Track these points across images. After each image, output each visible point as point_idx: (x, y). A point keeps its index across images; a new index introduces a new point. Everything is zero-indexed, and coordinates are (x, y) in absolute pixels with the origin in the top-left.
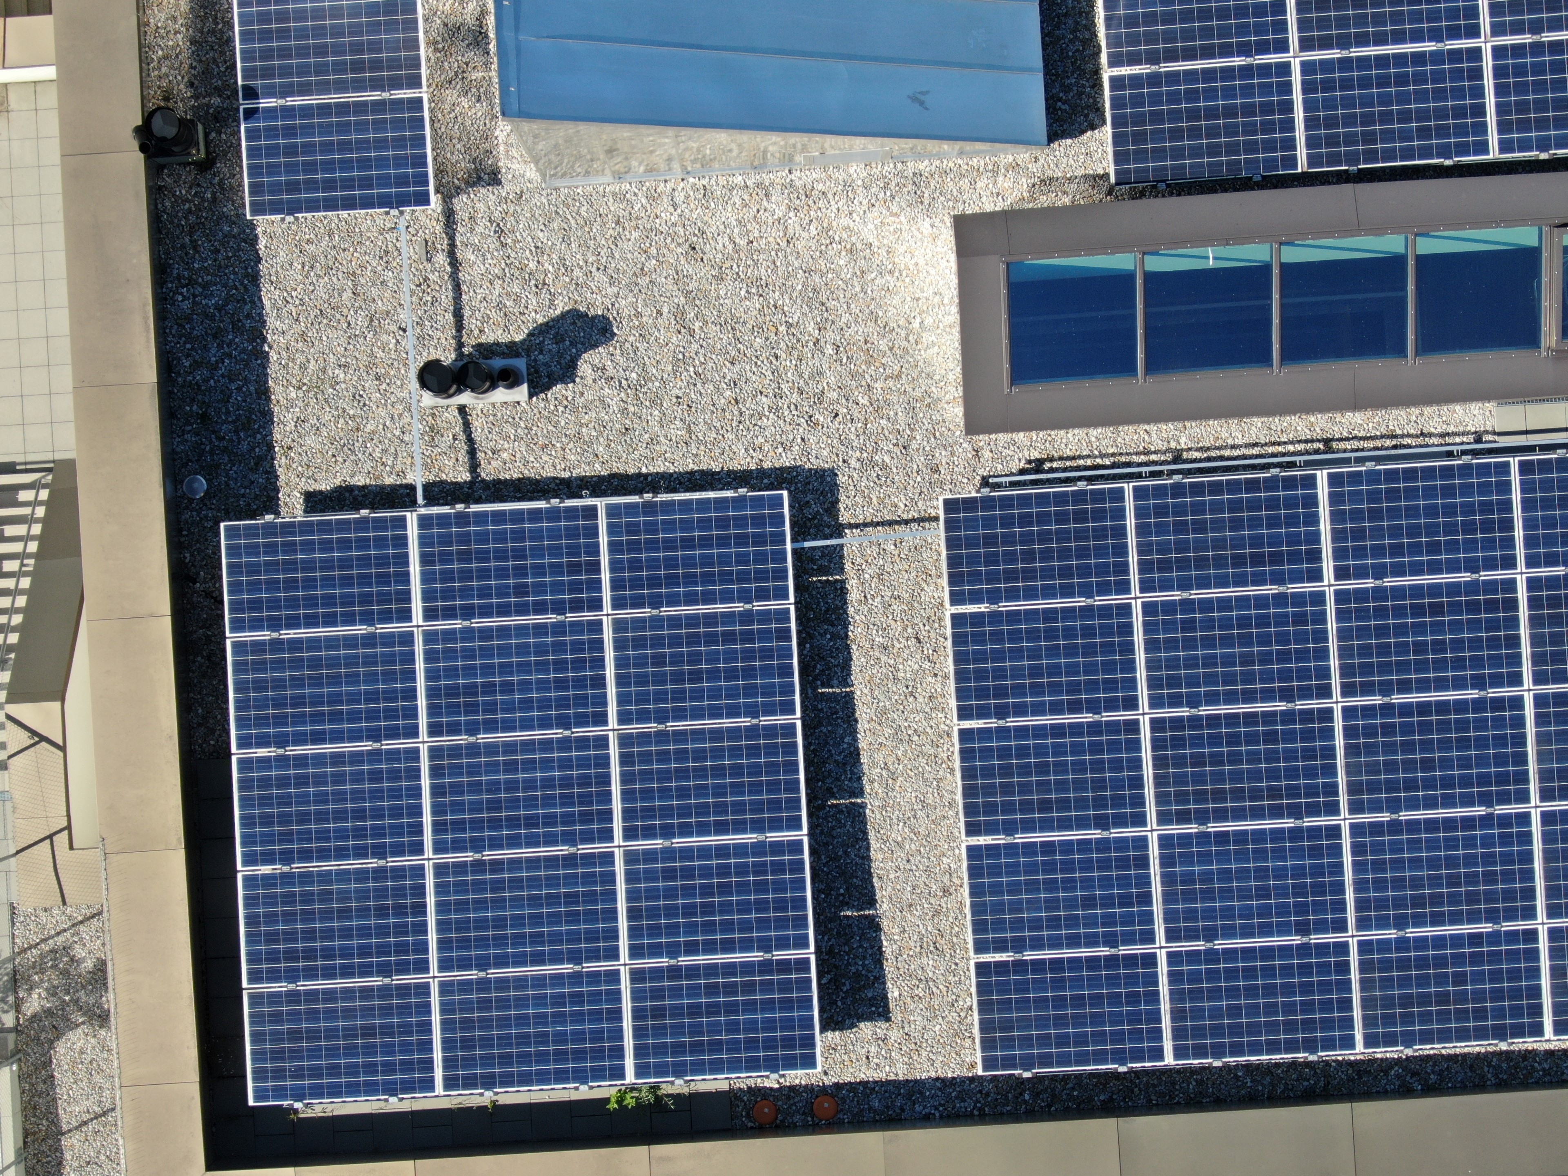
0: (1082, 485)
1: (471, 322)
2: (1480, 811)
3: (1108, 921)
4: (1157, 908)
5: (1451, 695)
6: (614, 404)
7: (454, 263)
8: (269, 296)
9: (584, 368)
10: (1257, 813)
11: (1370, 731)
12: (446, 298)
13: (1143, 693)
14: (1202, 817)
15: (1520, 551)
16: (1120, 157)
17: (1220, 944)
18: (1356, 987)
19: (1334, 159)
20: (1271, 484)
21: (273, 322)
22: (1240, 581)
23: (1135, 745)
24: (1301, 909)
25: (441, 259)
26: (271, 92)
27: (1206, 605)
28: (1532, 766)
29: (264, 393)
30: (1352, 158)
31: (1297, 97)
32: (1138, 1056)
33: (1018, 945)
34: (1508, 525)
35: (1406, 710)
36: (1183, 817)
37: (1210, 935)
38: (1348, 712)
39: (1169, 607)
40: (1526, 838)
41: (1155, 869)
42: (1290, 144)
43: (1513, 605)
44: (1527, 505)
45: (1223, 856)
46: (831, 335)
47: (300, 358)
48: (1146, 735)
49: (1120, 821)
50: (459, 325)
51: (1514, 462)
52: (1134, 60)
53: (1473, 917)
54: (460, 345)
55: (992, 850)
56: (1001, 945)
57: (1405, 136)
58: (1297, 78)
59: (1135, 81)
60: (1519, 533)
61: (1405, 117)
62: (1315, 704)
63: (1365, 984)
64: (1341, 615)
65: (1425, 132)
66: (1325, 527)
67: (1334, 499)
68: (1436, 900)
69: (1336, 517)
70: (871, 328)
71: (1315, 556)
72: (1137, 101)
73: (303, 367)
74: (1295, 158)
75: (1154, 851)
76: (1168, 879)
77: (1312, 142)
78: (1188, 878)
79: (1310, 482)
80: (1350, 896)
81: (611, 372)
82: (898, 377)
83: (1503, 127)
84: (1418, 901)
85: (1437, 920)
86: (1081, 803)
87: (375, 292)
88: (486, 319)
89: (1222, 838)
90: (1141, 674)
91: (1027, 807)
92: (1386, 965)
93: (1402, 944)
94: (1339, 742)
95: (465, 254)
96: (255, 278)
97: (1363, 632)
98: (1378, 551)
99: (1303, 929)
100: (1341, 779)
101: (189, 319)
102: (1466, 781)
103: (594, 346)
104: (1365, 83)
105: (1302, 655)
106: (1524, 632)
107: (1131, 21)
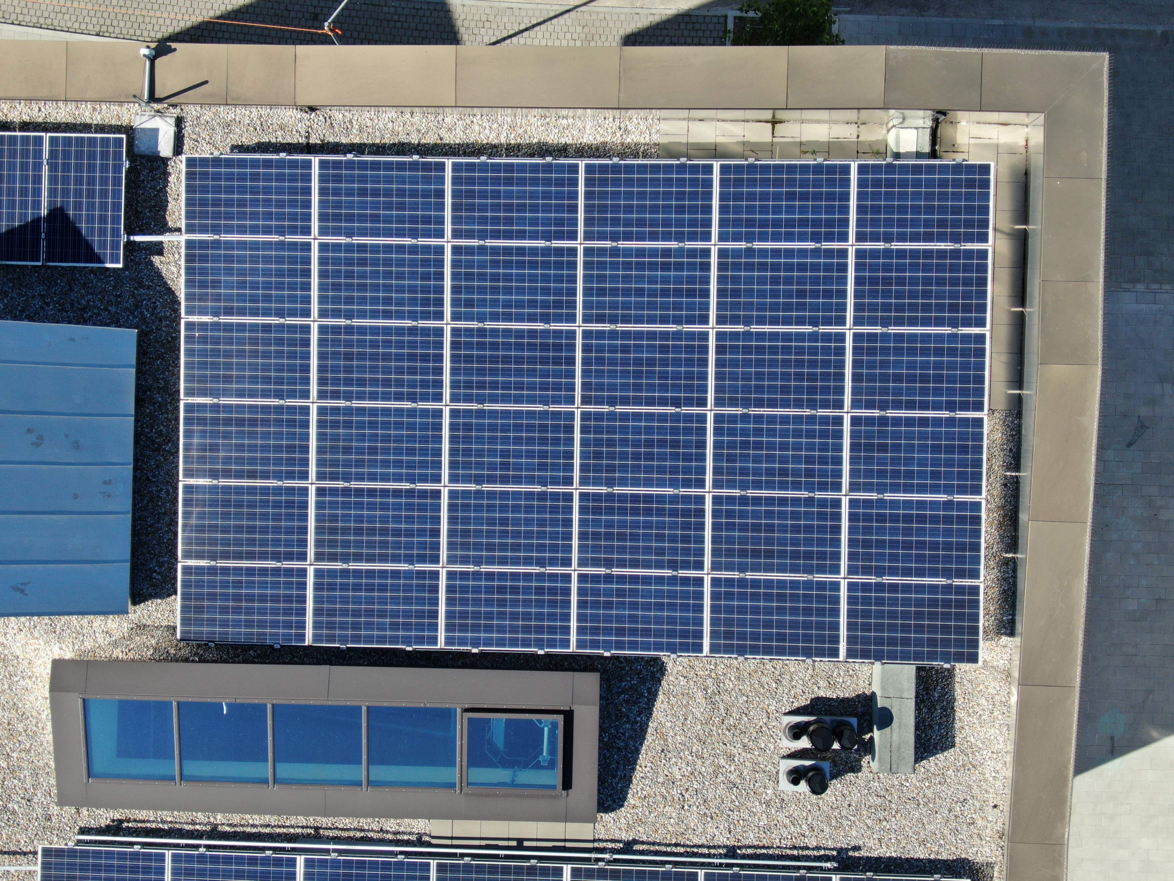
0: (137, 848)
16: (185, 621)
19: (331, 639)
20: (266, 861)
30: (343, 639)
31: (310, 593)
42: (302, 625)
51: (433, 863)
52: (200, 556)
58: (310, 580)
59: (199, 570)
61: (382, 614)
65: (395, 626)
67: (308, 876)
72: (200, 584)
74: (304, 635)
77: (317, 625)
79: (292, 863)
82: (28, 751)
83: (449, 628)
104: (357, 588)
107: (200, 529)
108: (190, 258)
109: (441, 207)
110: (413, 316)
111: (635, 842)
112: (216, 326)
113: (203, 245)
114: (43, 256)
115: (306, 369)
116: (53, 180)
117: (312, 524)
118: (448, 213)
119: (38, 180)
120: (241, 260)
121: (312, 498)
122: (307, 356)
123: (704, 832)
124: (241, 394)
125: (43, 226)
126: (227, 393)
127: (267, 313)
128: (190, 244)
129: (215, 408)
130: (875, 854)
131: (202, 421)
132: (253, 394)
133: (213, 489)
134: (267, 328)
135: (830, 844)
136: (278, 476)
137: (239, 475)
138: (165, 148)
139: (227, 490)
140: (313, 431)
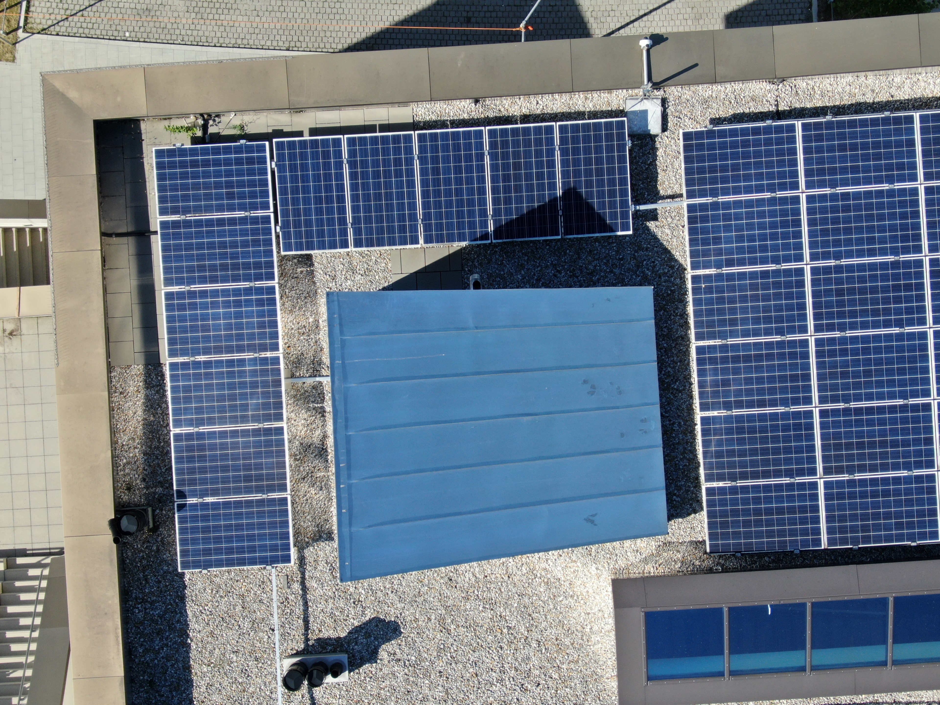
1: (314, 626)
6: (400, 676)
7: (304, 589)
8: (191, 609)
9: (383, 654)
12: (299, 610)
16: (712, 536)
19: (844, 541)
21: (193, 625)
25: (296, 587)
26: (194, 494)
29: (188, 668)
30: (855, 541)
31: (822, 503)
42: (817, 532)
46: (536, 635)
47: (209, 647)
50: (307, 627)
52: (721, 478)
54: (307, 640)
57: (887, 527)
58: (821, 491)
59: (722, 491)
61: (888, 516)
65: (899, 526)
70: (560, 630)
72: (723, 502)
73: (211, 652)
74: (820, 540)
77: (830, 531)
81: (399, 656)
82: (577, 662)
87: (255, 606)
88: (323, 623)
95: (311, 584)
96: (182, 598)
101: (142, 623)
103: (389, 640)
104: (863, 495)
107: (719, 454)
108: (691, 220)
109: (913, 154)
110: (895, 252)
112: (719, 277)
113: (703, 207)
114: (561, 230)
115: (802, 307)
116: (565, 163)
117: (818, 443)
118: (919, 159)
119: (551, 164)
120: (738, 217)
121: (817, 420)
122: (802, 295)
124: (746, 334)
125: (560, 204)
126: (733, 334)
127: (764, 261)
128: (691, 208)
129: (724, 348)
131: (713, 361)
132: (756, 333)
133: (728, 419)
134: (765, 274)
136: (785, 402)
137: (750, 405)
138: (654, 127)
139: (740, 419)
140: (813, 360)
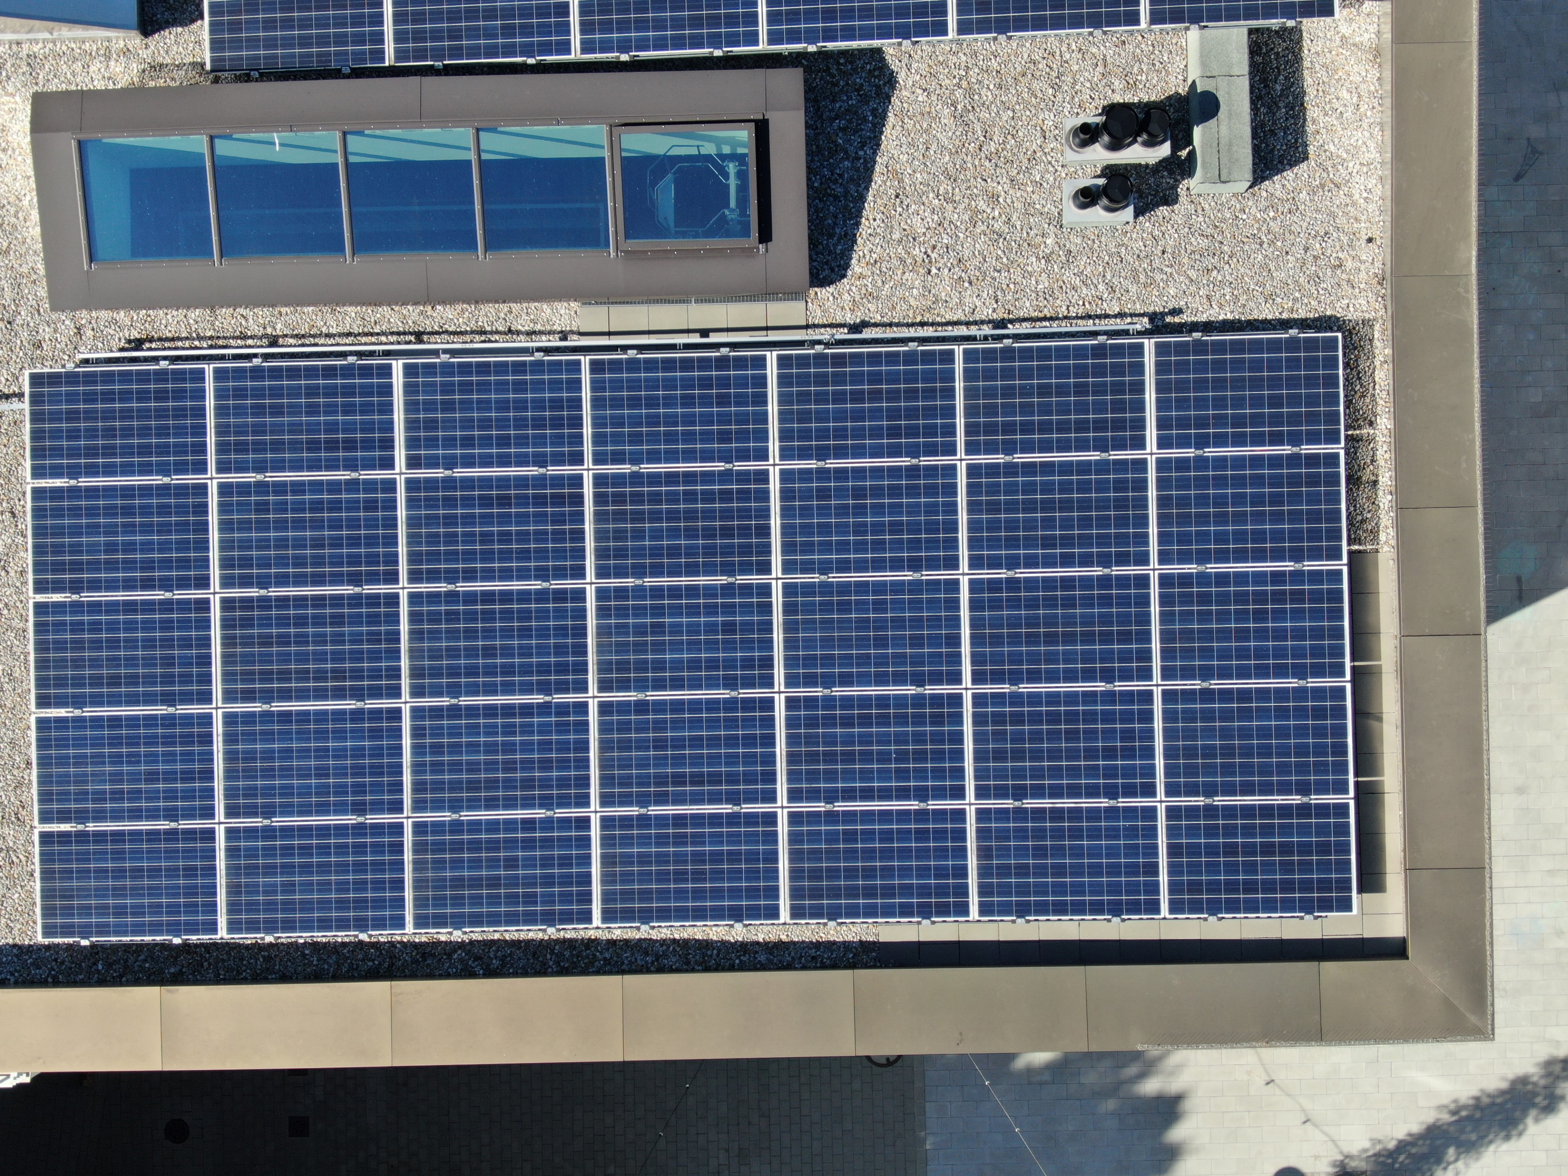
0: (164, 364)
2: (538, 698)
3: (171, 795)
4: (219, 785)
5: (516, 585)
10: (321, 694)
11: (434, 618)
13: (215, 572)
14: (267, 696)
15: (588, 448)
16: (214, 44)
17: (278, 821)
18: (408, 868)
19: (421, 54)
20: (348, 371)
22: (314, 466)
23: (205, 624)
24: (359, 789)
27: (280, 488)
28: (592, 658)
30: (438, 54)
32: (193, 928)
33: (82, 816)
34: (577, 422)
35: (470, 598)
36: (249, 696)
37: (269, 813)
38: (414, 598)
39: (244, 489)
40: (584, 726)
41: (218, 747)
42: (379, 38)
43: (578, 499)
44: (597, 403)
45: (285, 735)
48: (216, 614)
49: (187, 698)
51: (585, 361)
53: (528, 803)
55: (61, 722)
56: (64, 816)
57: (490, 33)
60: (587, 431)
61: (490, 14)
62: (382, 589)
63: (418, 865)
64: (412, 503)
65: (509, 31)
66: (399, 416)
67: (409, 389)
68: (492, 784)
69: (410, 406)
71: (388, 444)
74: (382, 52)
75: (218, 728)
76: (230, 756)
77: (399, 37)
78: (250, 756)
79: (386, 371)
80: (407, 779)
83: (585, 28)
84: (473, 785)
85: (491, 804)
86: (150, 680)
89: (285, 717)
90: (214, 554)
91: (96, 681)
92: (439, 847)
93: (456, 827)
94: (404, 627)
97: (432, 520)
98: (450, 442)
99: (359, 809)
100: (404, 663)
102: (526, 670)
105: (372, 541)
106: (589, 527)
111: (864, 324)
123: (961, 303)
130: (1203, 318)
135: (1139, 308)
